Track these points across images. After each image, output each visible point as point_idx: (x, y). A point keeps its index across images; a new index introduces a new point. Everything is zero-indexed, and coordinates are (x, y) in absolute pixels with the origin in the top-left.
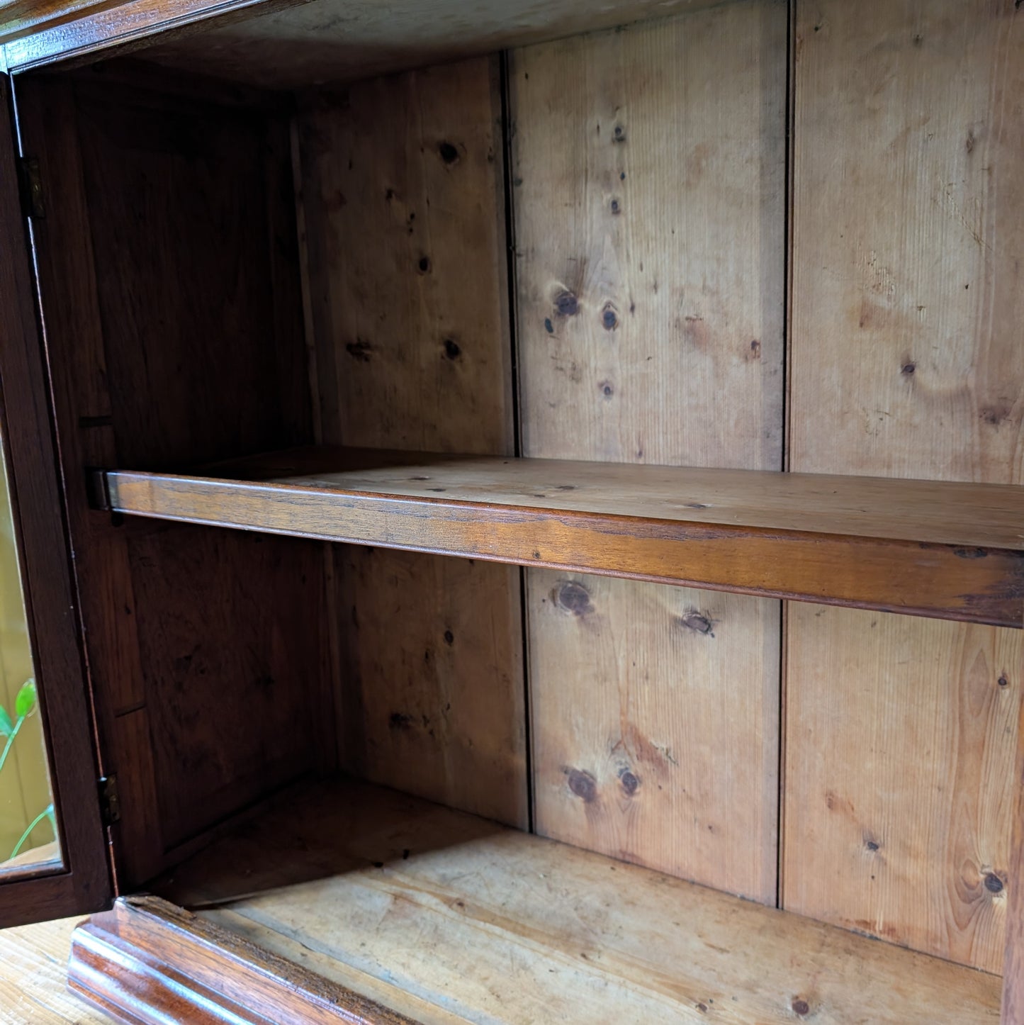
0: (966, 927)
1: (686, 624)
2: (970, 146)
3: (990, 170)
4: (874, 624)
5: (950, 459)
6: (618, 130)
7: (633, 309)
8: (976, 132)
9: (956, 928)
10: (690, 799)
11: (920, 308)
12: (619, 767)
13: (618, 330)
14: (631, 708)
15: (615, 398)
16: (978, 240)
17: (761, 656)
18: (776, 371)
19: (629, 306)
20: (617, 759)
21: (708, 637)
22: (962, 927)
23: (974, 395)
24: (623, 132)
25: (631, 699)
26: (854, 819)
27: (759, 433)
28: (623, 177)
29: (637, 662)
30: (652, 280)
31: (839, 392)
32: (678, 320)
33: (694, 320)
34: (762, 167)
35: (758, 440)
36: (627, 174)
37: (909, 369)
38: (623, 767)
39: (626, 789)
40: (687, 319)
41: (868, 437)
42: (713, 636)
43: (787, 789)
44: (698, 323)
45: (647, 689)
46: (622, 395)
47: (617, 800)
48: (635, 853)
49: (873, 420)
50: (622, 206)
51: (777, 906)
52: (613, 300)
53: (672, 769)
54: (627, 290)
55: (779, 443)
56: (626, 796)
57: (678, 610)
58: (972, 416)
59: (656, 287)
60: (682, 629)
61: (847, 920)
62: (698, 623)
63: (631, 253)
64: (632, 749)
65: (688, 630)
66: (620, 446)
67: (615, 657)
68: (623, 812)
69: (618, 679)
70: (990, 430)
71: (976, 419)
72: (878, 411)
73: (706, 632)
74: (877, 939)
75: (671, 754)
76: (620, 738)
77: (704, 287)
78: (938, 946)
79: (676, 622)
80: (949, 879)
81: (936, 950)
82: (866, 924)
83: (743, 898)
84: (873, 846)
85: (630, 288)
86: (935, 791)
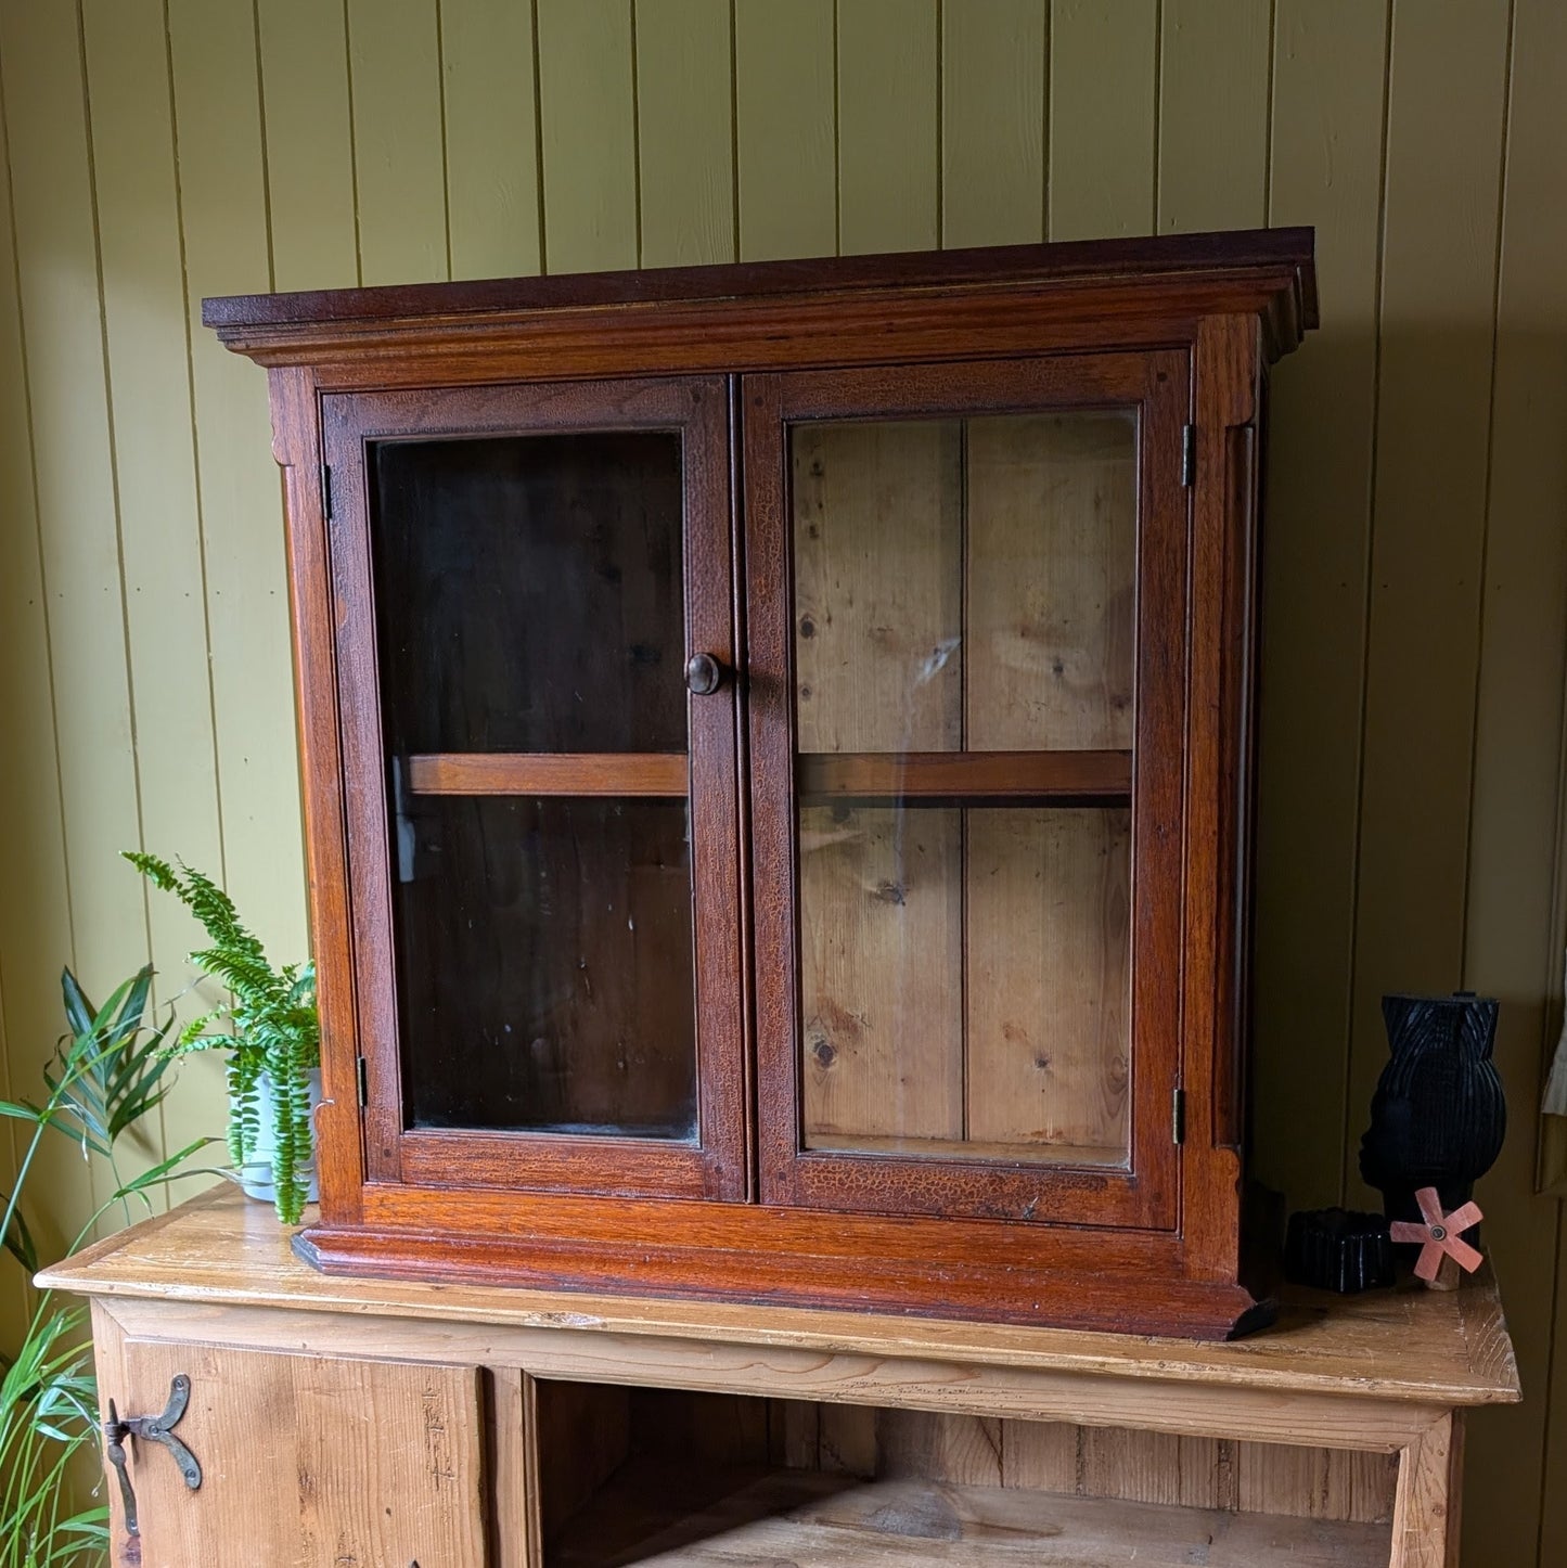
0: (1116, 1114)
1: (878, 897)
2: (1097, 504)
3: (1111, 521)
4: (1037, 876)
5: (1090, 737)
6: (816, 465)
7: (829, 620)
8: (1101, 494)
9: (1109, 1118)
10: (884, 1057)
11: (1066, 622)
12: (815, 1042)
13: (816, 638)
14: (828, 983)
15: (813, 698)
16: (1105, 572)
17: (945, 916)
18: (955, 673)
19: (826, 616)
20: (813, 1035)
21: (900, 906)
22: (1113, 1116)
23: (1106, 687)
24: (821, 468)
25: (828, 974)
26: (1027, 1043)
27: (942, 724)
28: (821, 506)
29: (834, 940)
30: (848, 596)
31: (1007, 689)
32: (871, 630)
33: (885, 631)
34: (942, 508)
35: (941, 730)
36: (824, 504)
37: (1059, 669)
38: (819, 1040)
39: (822, 1061)
40: (879, 629)
41: (1029, 723)
42: (904, 904)
43: (970, 1028)
44: (889, 633)
45: (843, 963)
46: (820, 695)
47: (813, 1075)
48: (831, 1121)
49: (1033, 709)
50: (819, 531)
51: (964, 1139)
52: (811, 613)
53: (866, 1033)
54: (824, 603)
55: (958, 732)
56: (822, 1069)
57: (870, 886)
58: (1105, 703)
59: (851, 603)
60: (876, 902)
61: (1024, 1135)
62: (889, 895)
63: (828, 572)
64: (828, 1022)
65: (882, 902)
66: (818, 742)
67: (812, 937)
68: (819, 1085)
69: (814, 958)
70: (1119, 714)
71: (1108, 706)
72: (1037, 703)
73: (896, 902)
74: (1047, 1144)
75: (866, 1020)
76: (816, 1014)
77: (894, 602)
78: (1096, 1137)
79: (871, 895)
80: (1102, 1079)
81: (1095, 1141)
82: (1039, 1134)
83: (933, 1138)
84: (1042, 1064)
85: (827, 602)
86: (1088, 1005)
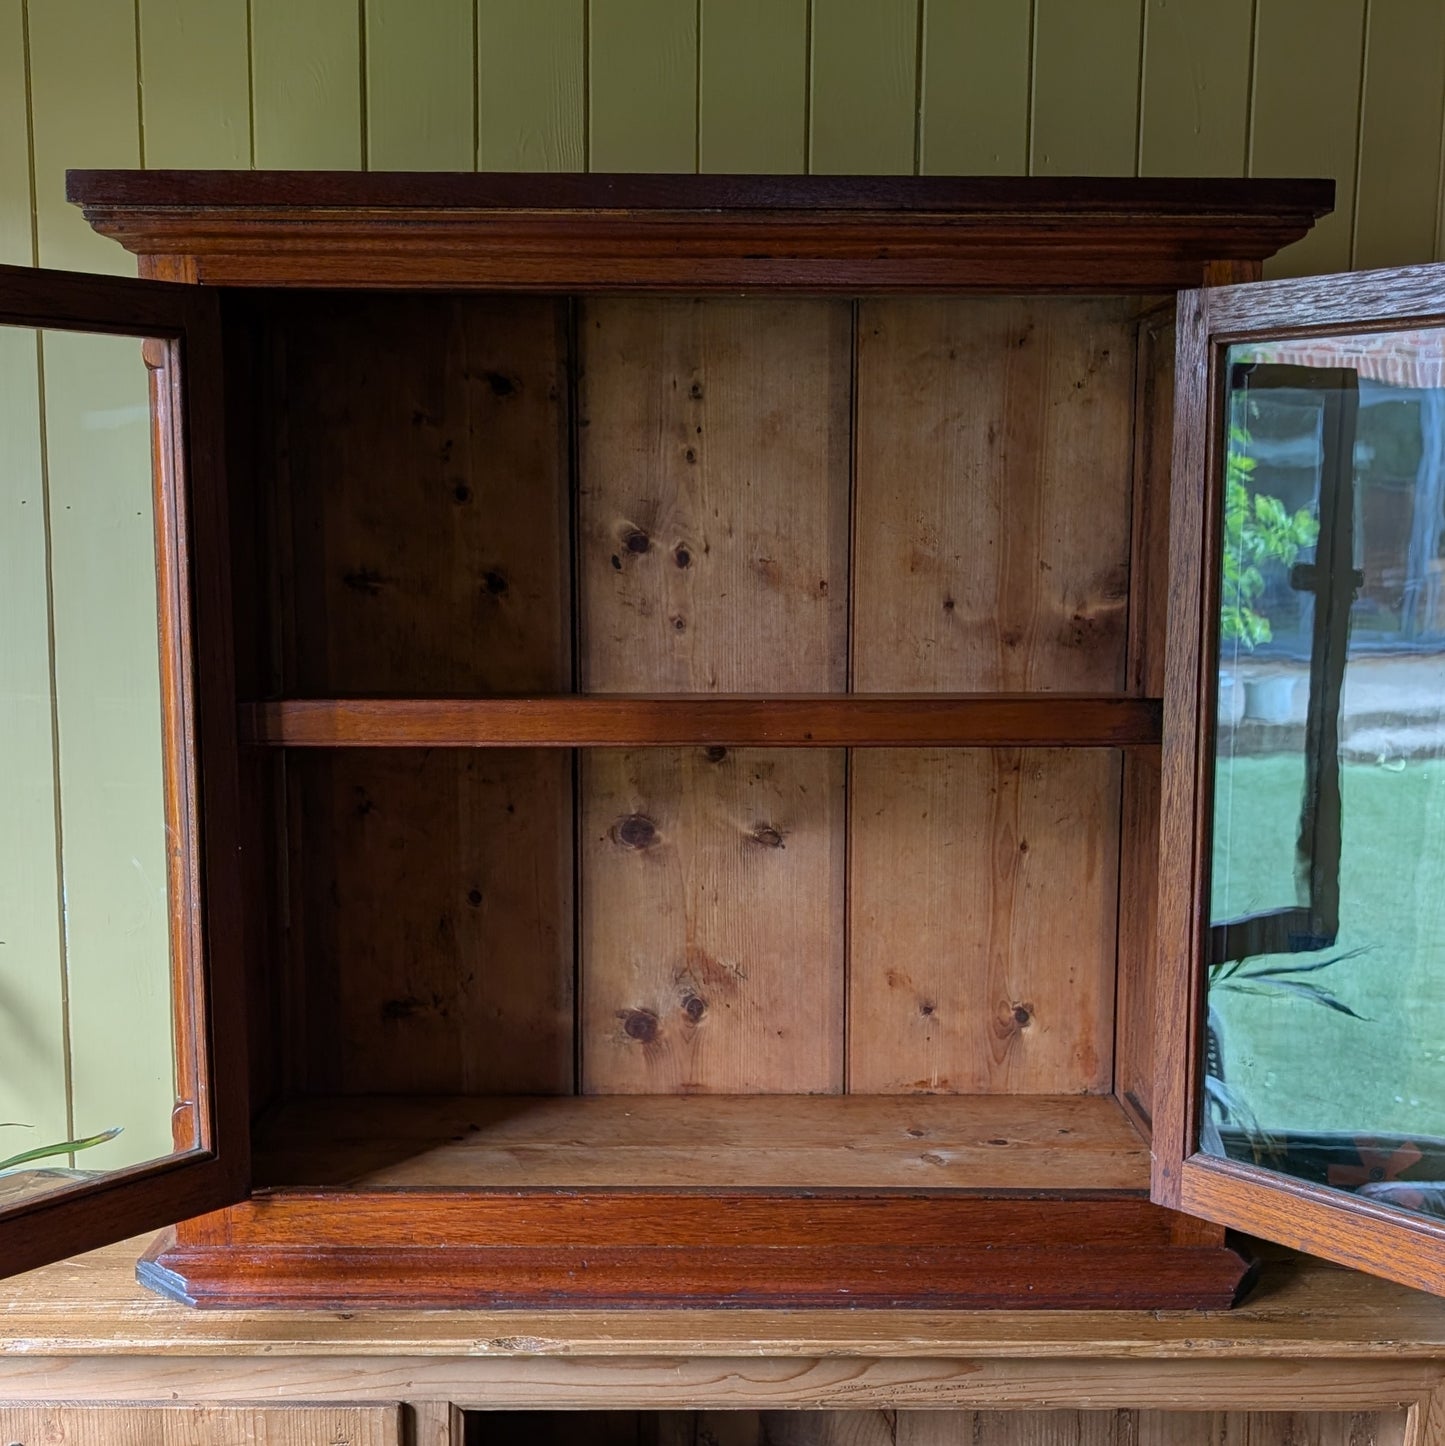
0: (1003, 1060)
1: (757, 840)
2: (991, 439)
3: (1005, 457)
4: (925, 815)
5: (980, 674)
6: (695, 389)
7: (707, 550)
8: (996, 428)
9: (996, 1064)
10: (759, 1009)
11: (957, 557)
12: (683, 996)
13: (692, 569)
14: (699, 933)
15: (689, 632)
16: (998, 508)
17: (828, 860)
18: (841, 607)
19: (704, 546)
20: (682, 988)
21: (780, 849)
22: (999, 1062)
23: (997, 624)
24: (700, 391)
25: (699, 923)
26: (911, 990)
27: (827, 660)
28: (699, 430)
29: (706, 888)
30: (727, 525)
31: (895, 626)
32: (752, 561)
33: (768, 562)
34: (830, 436)
35: (826, 667)
36: (703, 428)
37: (949, 605)
38: (688, 994)
39: (692, 1017)
40: (761, 560)
41: (918, 660)
42: (783, 847)
43: (852, 976)
44: (770, 564)
45: (715, 911)
46: (695, 629)
47: (681, 1032)
48: (700, 1082)
49: (923, 646)
50: (698, 457)
51: (844, 1093)
52: (686, 541)
53: (741, 984)
54: (701, 533)
55: (843, 669)
56: (691, 1025)
57: (746, 829)
58: (997, 640)
59: (730, 531)
60: (753, 845)
61: (907, 1086)
62: (769, 838)
63: (706, 499)
64: (699, 974)
65: (759, 845)
66: (692, 677)
67: (682, 884)
68: (687, 1042)
69: (685, 907)
70: (1009, 650)
71: (999, 643)
72: (926, 639)
73: (776, 845)
74: (932, 1094)
75: (740, 970)
76: (686, 966)
77: (777, 533)
78: (982, 1084)
79: (747, 839)
80: (988, 1023)
81: (980, 1088)
82: (923, 1083)
83: (811, 1094)
84: (928, 1010)
85: (705, 531)
86: (976, 948)
